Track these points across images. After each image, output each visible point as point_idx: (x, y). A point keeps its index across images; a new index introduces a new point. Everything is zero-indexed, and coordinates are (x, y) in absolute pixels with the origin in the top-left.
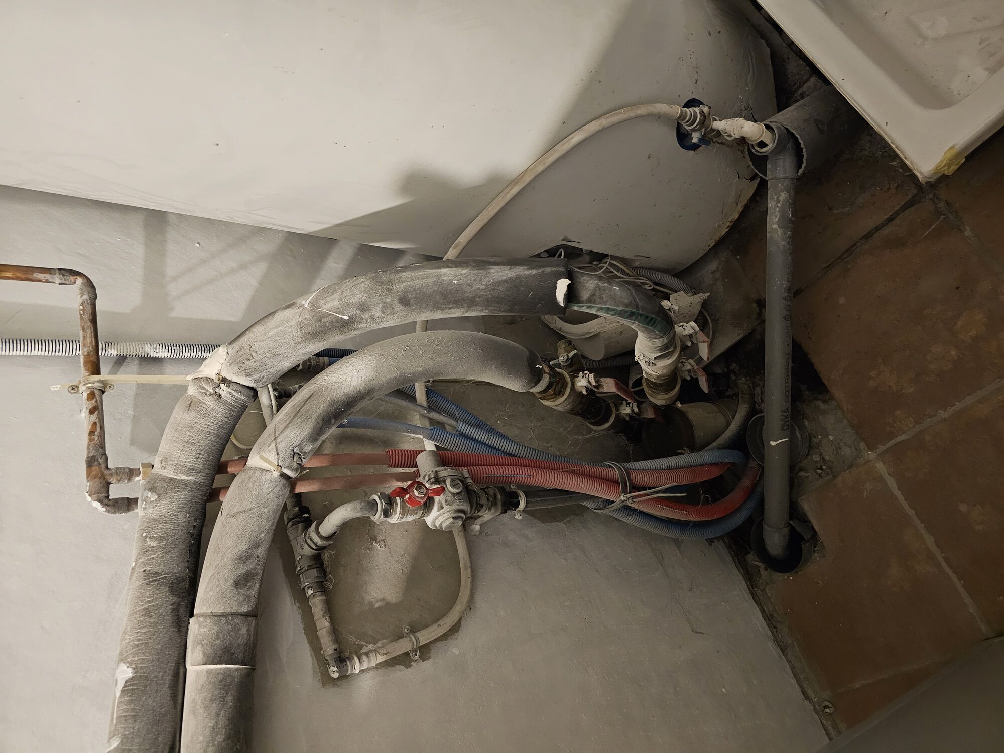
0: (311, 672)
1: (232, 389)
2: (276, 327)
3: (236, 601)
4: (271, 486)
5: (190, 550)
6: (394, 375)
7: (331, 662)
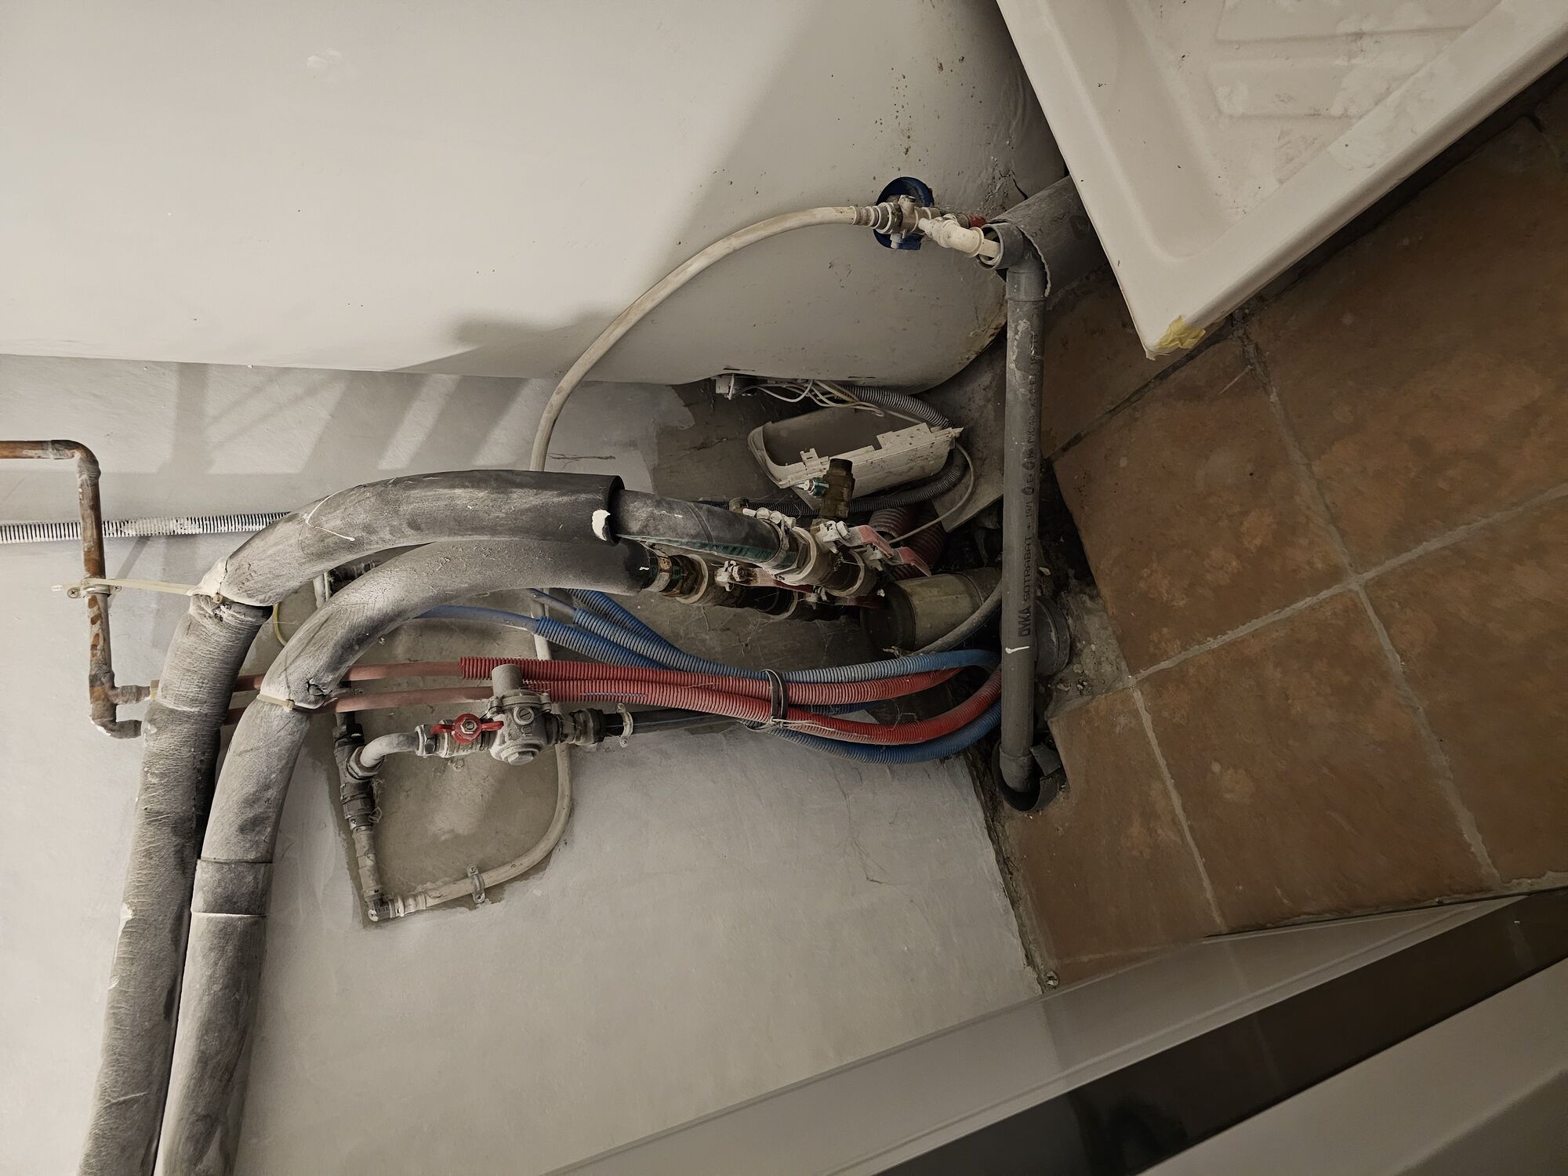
0: (351, 911)
1: (234, 611)
2: (276, 544)
3: (241, 848)
4: (282, 722)
5: (197, 787)
6: (431, 594)
7: (371, 905)
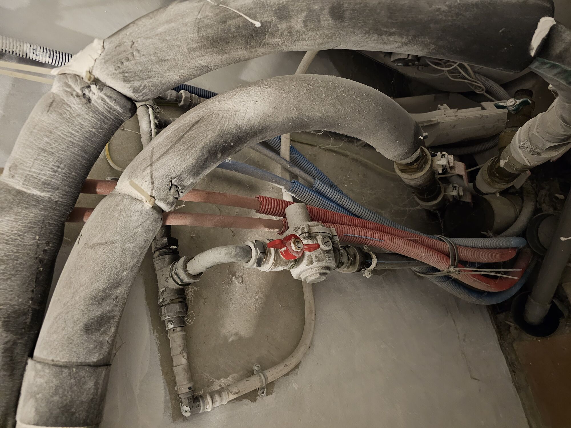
0: (162, 406)
1: (105, 94)
2: (168, 22)
3: (84, 349)
4: (141, 219)
5: (37, 279)
7: (185, 401)
